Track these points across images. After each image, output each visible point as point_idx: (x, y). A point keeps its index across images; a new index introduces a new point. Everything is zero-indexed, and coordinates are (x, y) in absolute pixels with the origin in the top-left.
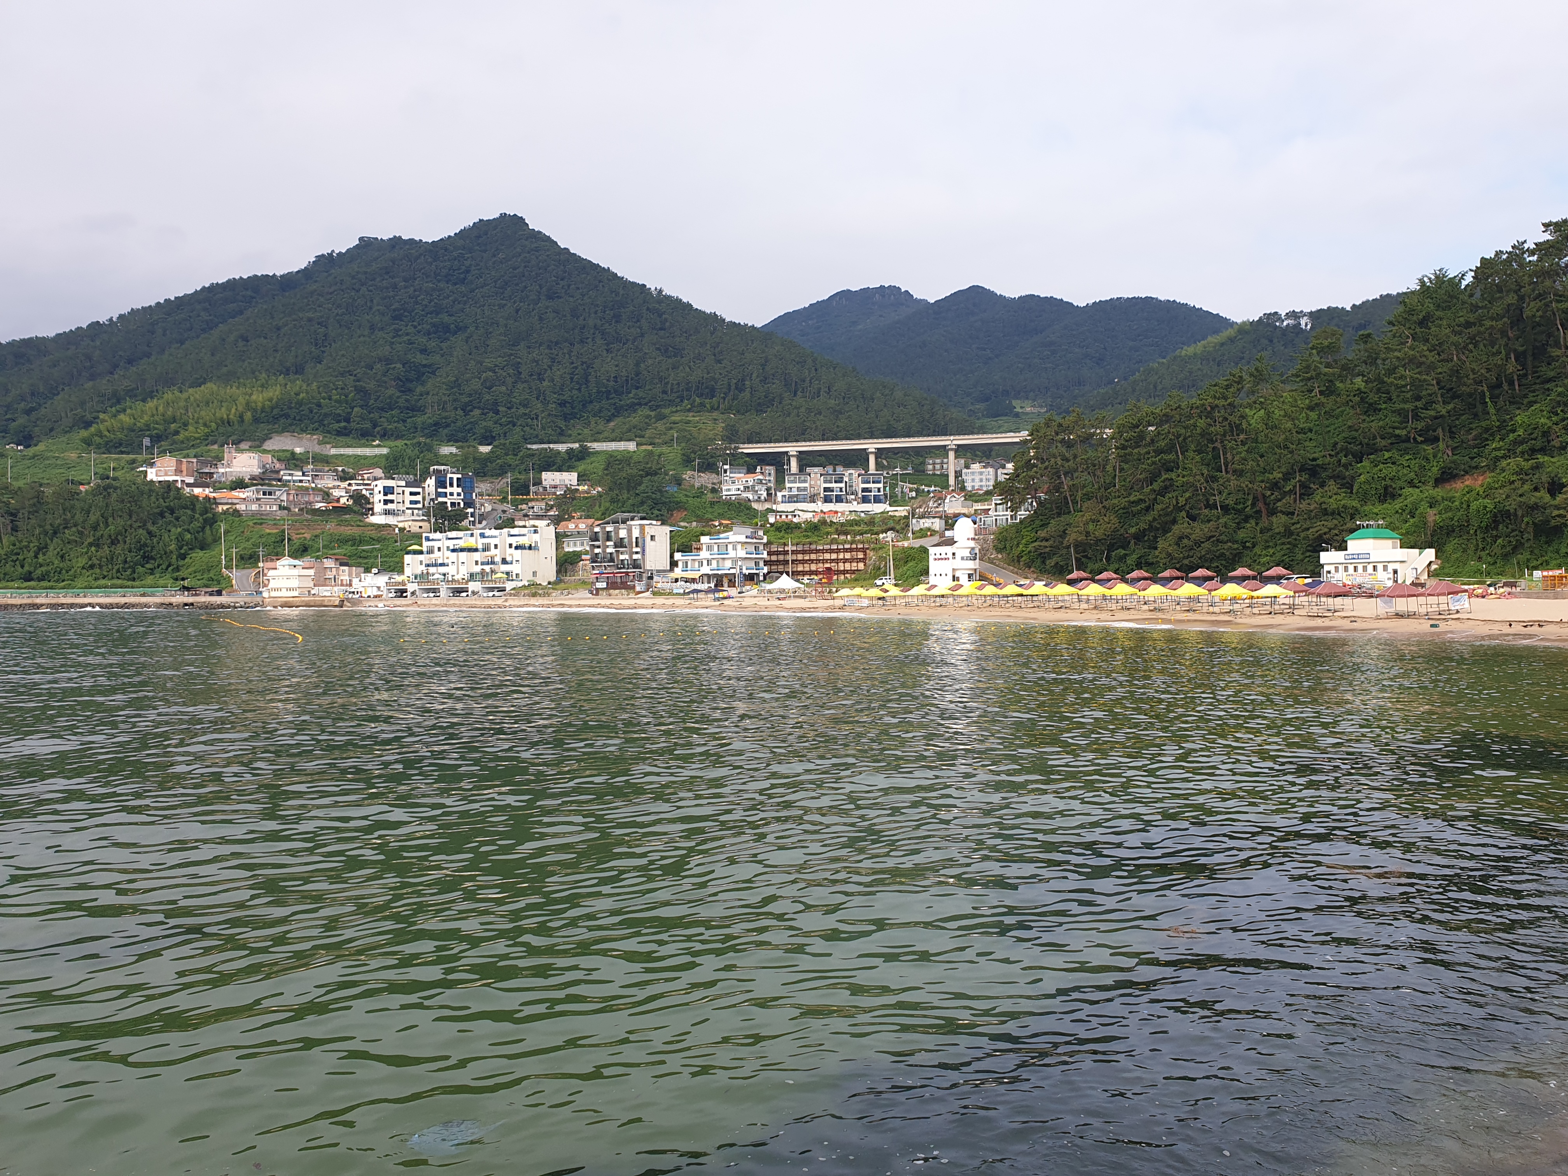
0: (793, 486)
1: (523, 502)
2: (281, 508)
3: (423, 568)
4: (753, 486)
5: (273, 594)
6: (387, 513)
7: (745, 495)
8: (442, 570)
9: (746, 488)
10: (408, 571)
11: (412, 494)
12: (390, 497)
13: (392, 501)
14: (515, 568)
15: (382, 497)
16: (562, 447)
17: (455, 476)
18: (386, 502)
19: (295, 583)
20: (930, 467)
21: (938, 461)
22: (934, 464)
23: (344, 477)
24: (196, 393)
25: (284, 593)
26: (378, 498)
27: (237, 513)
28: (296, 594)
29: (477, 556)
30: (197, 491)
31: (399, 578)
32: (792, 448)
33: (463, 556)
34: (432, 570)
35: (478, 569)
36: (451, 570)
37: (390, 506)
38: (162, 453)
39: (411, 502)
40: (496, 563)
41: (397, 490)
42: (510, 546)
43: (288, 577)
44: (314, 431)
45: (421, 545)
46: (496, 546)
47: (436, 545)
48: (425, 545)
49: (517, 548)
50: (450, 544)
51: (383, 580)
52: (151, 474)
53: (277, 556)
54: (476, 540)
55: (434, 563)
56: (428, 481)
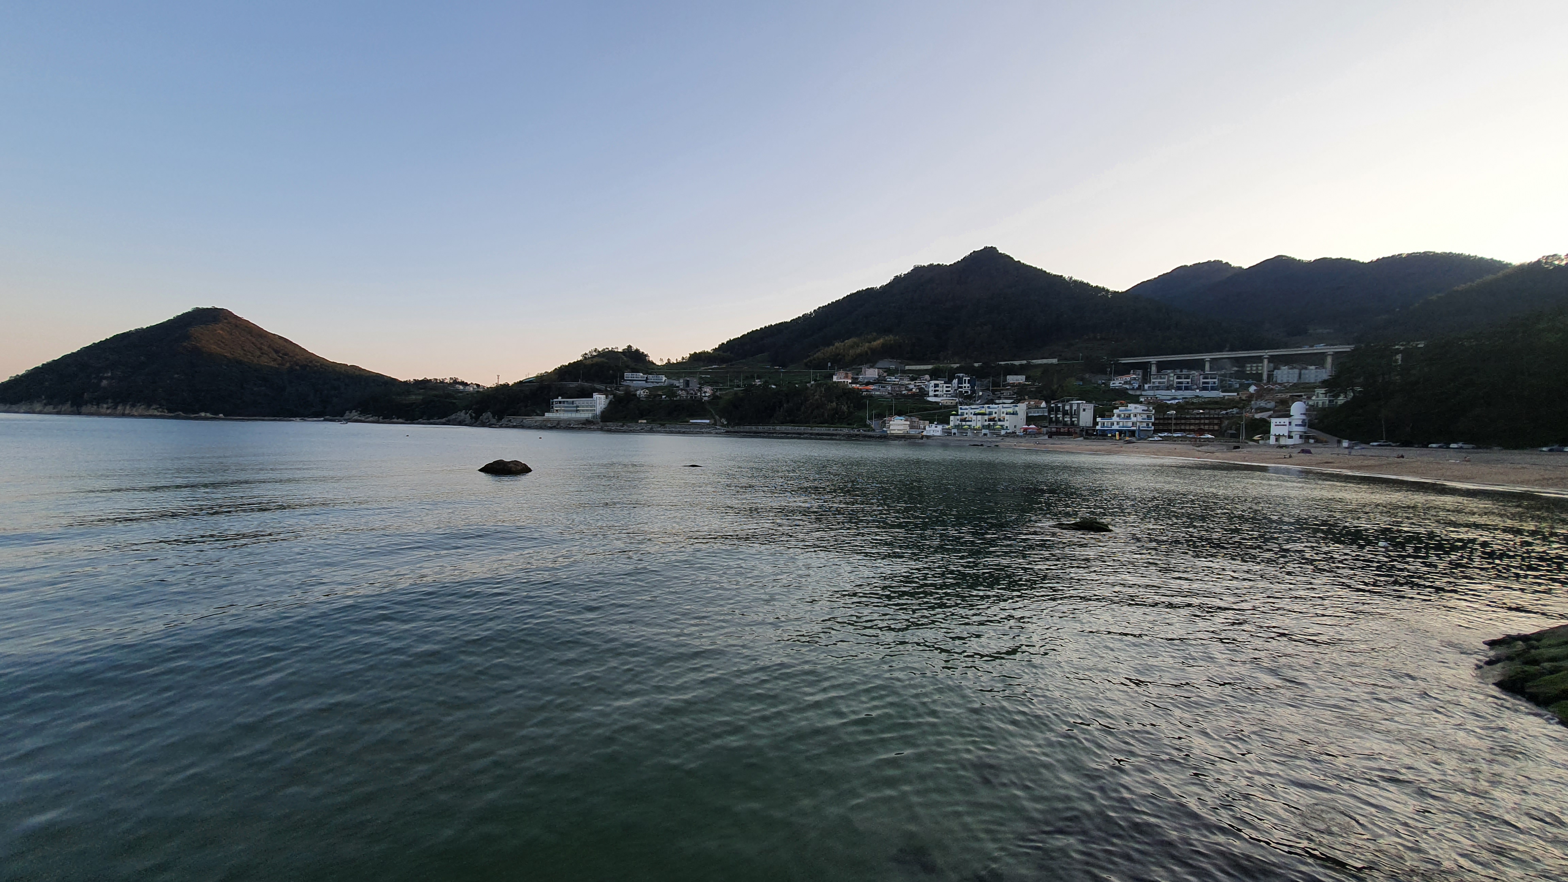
0: (1156, 381)
1: (997, 390)
2: (889, 393)
3: (959, 422)
4: (1130, 381)
5: (892, 432)
6: (936, 396)
7: (1125, 386)
8: (968, 423)
9: (1126, 383)
10: (952, 424)
11: (947, 387)
12: (937, 389)
13: (938, 391)
14: (1006, 424)
15: (934, 389)
16: (1017, 363)
17: (967, 379)
18: (935, 391)
19: (901, 427)
20: (1248, 369)
21: (1255, 365)
22: (1251, 367)
23: (913, 379)
24: (848, 342)
25: (896, 432)
26: (931, 389)
27: (871, 396)
28: (901, 432)
29: (986, 417)
30: (854, 385)
31: (947, 427)
32: (1153, 360)
33: (979, 417)
34: (964, 423)
35: (987, 423)
36: (973, 424)
37: (937, 393)
38: (839, 369)
39: (947, 391)
40: (995, 421)
41: (940, 385)
42: (1003, 413)
43: (899, 425)
44: (897, 359)
45: (957, 411)
46: (996, 413)
47: (965, 411)
48: (960, 411)
49: (1007, 414)
50: (973, 411)
51: (940, 427)
52: (835, 379)
53: (891, 415)
54: (986, 409)
55: (964, 420)
56: (954, 381)
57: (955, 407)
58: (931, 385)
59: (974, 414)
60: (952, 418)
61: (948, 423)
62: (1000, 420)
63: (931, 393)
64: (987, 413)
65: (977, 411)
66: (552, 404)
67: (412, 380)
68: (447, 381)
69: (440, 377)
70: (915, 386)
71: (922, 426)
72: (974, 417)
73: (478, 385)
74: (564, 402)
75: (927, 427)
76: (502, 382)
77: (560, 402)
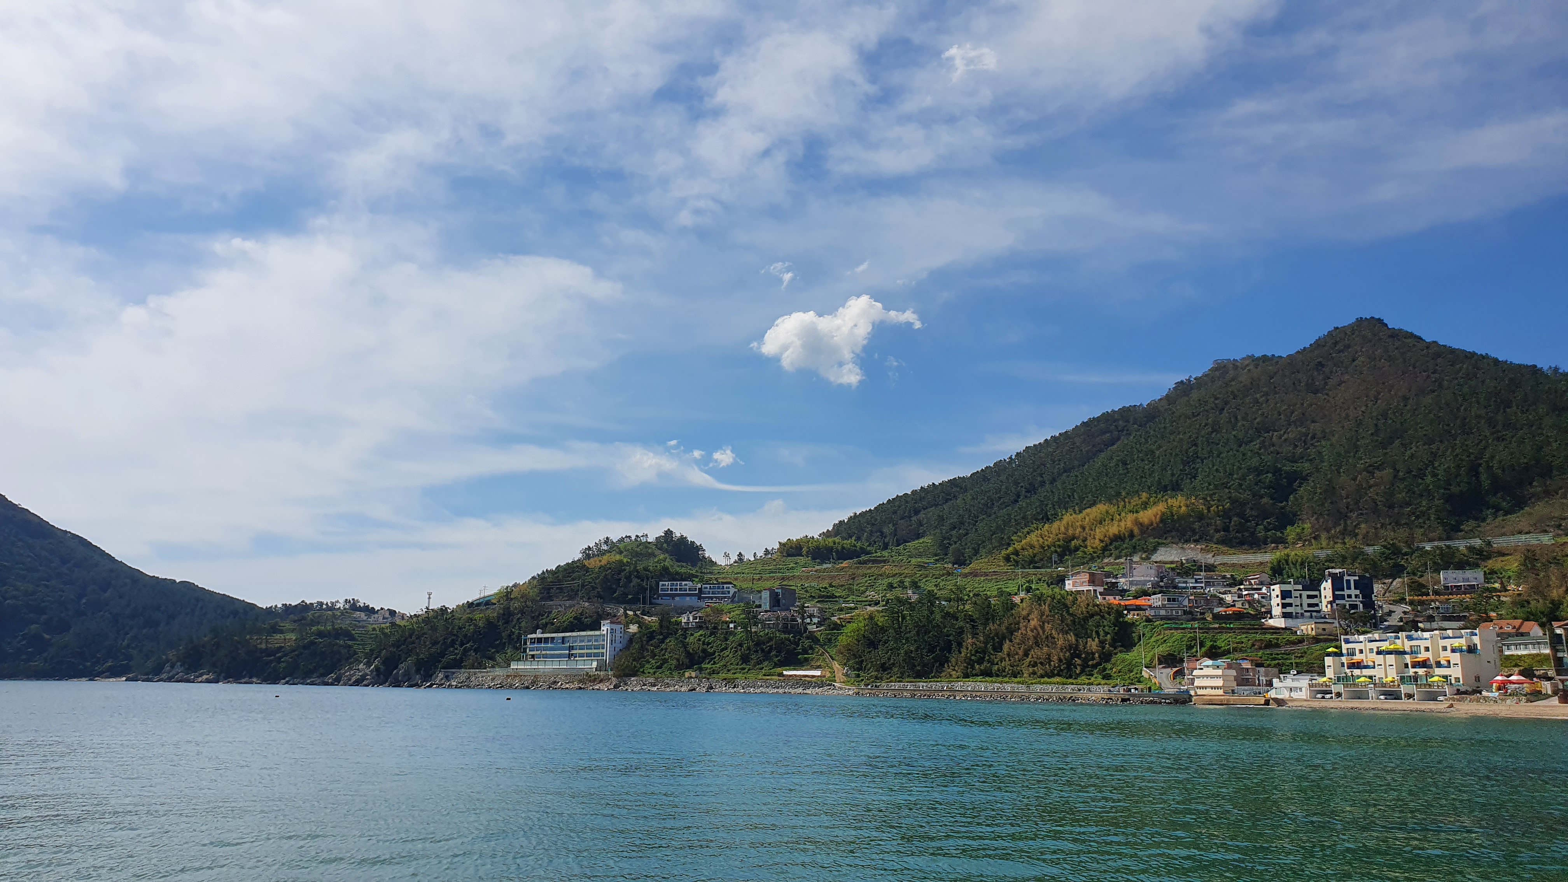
1: (1423, 602)
2: (1185, 613)
3: (1345, 670)
6: (1286, 616)
11: (1309, 597)
12: (1288, 601)
13: (1290, 605)
14: (1453, 672)
16: (1460, 544)
17: (1352, 579)
18: (1284, 606)
24: (1091, 514)
25: (1210, 692)
26: (1276, 601)
27: (1148, 619)
28: (1221, 692)
29: (1407, 659)
30: (1109, 599)
31: (1320, 680)
37: (1288, 610)
39: (1309, 605)
40: (1430, 667)
41: (1294, 594)
42: (1445, 649)
43: (1212, 677)
44: (1196, 541)
45: (1339, 647)
46: (1427, 649)
47: (1358, 647)
48: (1345, 647)
49: (1453, 651)
50: (1374, 645)
51: (1304, 682)
52: (1069, 585)
53: (1195, 658)
54: (1402, 642)
55: (1358, 665)
56: (1324, 585)
57: (1333, 639)
58: (1274, 594)
59: (1379, 653)
60: (1328, 661)
61: (1322, 673)
62: (1439, 665)
63: (1277, 611)
64: (1407, 649)
65: (1384, 646)
66: (525, 643)
67: (280, 606)
68: (340, 605)
69: (327, 600)
70: (1240, 596)
71: (1263, 679)
72: (1379, 659)
73: (392, 613)
74: (546, 640)
75: (1275, 681)
76: (435, 605)
77: (539, 640)
